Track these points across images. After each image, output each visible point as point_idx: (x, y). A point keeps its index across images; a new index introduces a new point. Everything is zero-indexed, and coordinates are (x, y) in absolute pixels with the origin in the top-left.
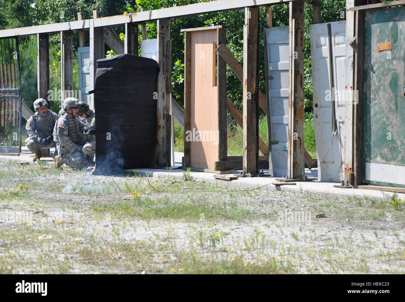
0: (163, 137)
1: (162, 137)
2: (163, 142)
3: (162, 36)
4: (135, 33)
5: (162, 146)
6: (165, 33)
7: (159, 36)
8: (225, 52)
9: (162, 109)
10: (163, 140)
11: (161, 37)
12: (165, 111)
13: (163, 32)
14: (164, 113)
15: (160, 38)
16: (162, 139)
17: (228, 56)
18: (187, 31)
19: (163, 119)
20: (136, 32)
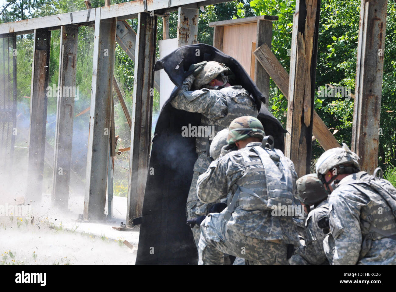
3: (185, 32)
4: (152, 29)
6: (190, 29)
7: (180, 33)
8: (267, 59)
11: (183, 35)
13: (187, 27)
15: (181, 36)
17: (273, 65)
18: (218, 25)
20: (154, 27)
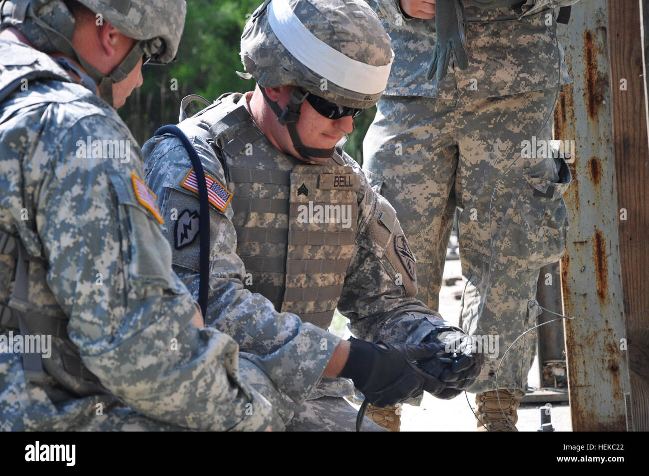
0: (598, 236)
1: (589, 235)
2: (601, 269)
5: (593, 297)
9: (581, 42)
10: (600, 253)
12: (599, 58)
14: (591, 66)
16: (591, 248)
19: (592, 112)
